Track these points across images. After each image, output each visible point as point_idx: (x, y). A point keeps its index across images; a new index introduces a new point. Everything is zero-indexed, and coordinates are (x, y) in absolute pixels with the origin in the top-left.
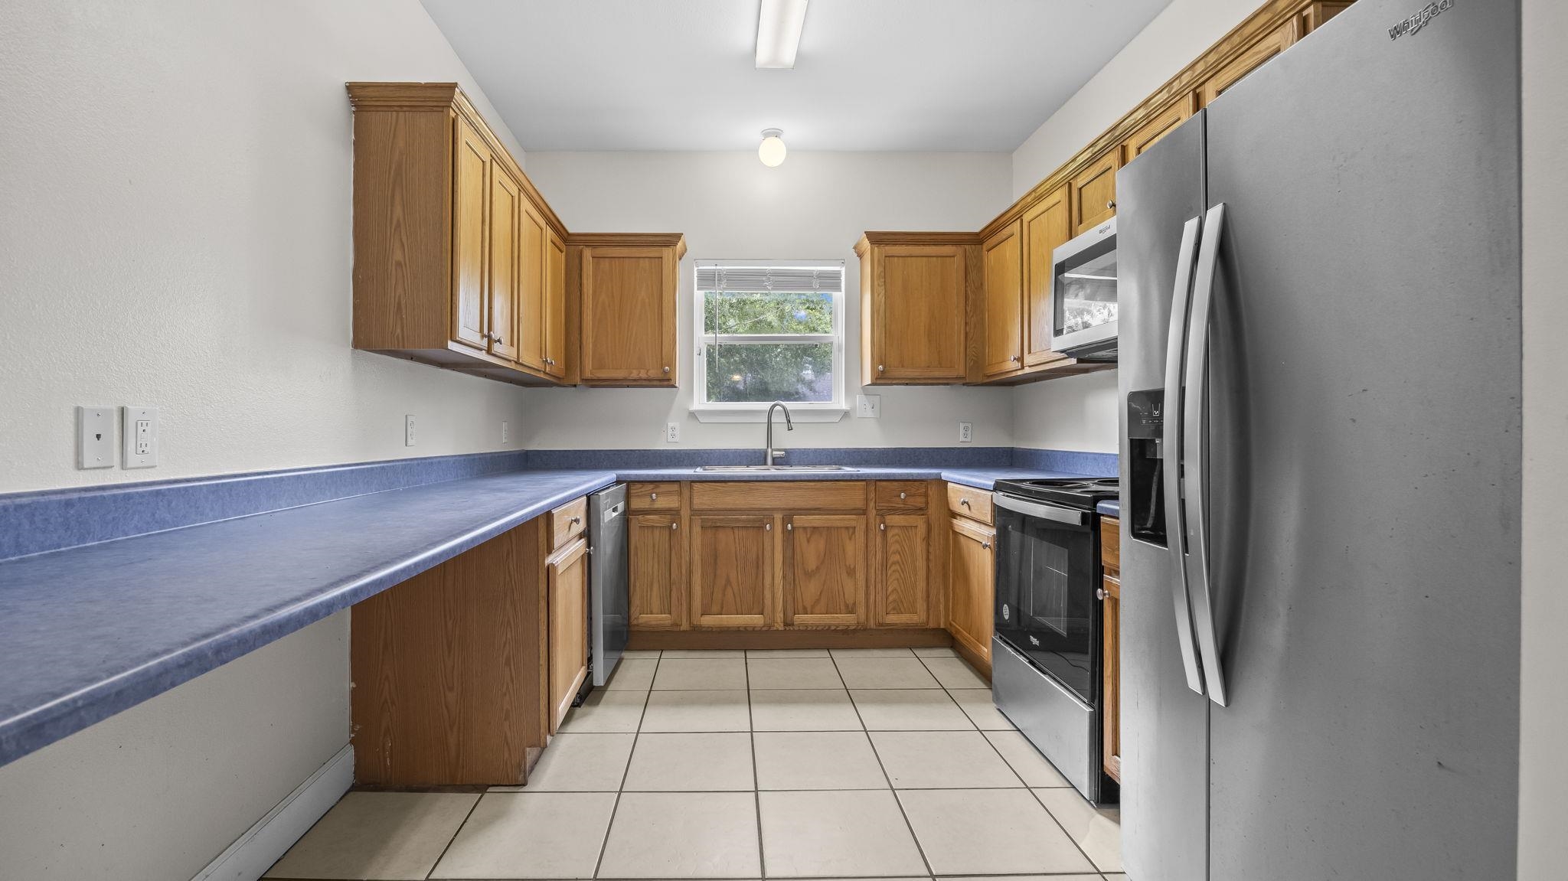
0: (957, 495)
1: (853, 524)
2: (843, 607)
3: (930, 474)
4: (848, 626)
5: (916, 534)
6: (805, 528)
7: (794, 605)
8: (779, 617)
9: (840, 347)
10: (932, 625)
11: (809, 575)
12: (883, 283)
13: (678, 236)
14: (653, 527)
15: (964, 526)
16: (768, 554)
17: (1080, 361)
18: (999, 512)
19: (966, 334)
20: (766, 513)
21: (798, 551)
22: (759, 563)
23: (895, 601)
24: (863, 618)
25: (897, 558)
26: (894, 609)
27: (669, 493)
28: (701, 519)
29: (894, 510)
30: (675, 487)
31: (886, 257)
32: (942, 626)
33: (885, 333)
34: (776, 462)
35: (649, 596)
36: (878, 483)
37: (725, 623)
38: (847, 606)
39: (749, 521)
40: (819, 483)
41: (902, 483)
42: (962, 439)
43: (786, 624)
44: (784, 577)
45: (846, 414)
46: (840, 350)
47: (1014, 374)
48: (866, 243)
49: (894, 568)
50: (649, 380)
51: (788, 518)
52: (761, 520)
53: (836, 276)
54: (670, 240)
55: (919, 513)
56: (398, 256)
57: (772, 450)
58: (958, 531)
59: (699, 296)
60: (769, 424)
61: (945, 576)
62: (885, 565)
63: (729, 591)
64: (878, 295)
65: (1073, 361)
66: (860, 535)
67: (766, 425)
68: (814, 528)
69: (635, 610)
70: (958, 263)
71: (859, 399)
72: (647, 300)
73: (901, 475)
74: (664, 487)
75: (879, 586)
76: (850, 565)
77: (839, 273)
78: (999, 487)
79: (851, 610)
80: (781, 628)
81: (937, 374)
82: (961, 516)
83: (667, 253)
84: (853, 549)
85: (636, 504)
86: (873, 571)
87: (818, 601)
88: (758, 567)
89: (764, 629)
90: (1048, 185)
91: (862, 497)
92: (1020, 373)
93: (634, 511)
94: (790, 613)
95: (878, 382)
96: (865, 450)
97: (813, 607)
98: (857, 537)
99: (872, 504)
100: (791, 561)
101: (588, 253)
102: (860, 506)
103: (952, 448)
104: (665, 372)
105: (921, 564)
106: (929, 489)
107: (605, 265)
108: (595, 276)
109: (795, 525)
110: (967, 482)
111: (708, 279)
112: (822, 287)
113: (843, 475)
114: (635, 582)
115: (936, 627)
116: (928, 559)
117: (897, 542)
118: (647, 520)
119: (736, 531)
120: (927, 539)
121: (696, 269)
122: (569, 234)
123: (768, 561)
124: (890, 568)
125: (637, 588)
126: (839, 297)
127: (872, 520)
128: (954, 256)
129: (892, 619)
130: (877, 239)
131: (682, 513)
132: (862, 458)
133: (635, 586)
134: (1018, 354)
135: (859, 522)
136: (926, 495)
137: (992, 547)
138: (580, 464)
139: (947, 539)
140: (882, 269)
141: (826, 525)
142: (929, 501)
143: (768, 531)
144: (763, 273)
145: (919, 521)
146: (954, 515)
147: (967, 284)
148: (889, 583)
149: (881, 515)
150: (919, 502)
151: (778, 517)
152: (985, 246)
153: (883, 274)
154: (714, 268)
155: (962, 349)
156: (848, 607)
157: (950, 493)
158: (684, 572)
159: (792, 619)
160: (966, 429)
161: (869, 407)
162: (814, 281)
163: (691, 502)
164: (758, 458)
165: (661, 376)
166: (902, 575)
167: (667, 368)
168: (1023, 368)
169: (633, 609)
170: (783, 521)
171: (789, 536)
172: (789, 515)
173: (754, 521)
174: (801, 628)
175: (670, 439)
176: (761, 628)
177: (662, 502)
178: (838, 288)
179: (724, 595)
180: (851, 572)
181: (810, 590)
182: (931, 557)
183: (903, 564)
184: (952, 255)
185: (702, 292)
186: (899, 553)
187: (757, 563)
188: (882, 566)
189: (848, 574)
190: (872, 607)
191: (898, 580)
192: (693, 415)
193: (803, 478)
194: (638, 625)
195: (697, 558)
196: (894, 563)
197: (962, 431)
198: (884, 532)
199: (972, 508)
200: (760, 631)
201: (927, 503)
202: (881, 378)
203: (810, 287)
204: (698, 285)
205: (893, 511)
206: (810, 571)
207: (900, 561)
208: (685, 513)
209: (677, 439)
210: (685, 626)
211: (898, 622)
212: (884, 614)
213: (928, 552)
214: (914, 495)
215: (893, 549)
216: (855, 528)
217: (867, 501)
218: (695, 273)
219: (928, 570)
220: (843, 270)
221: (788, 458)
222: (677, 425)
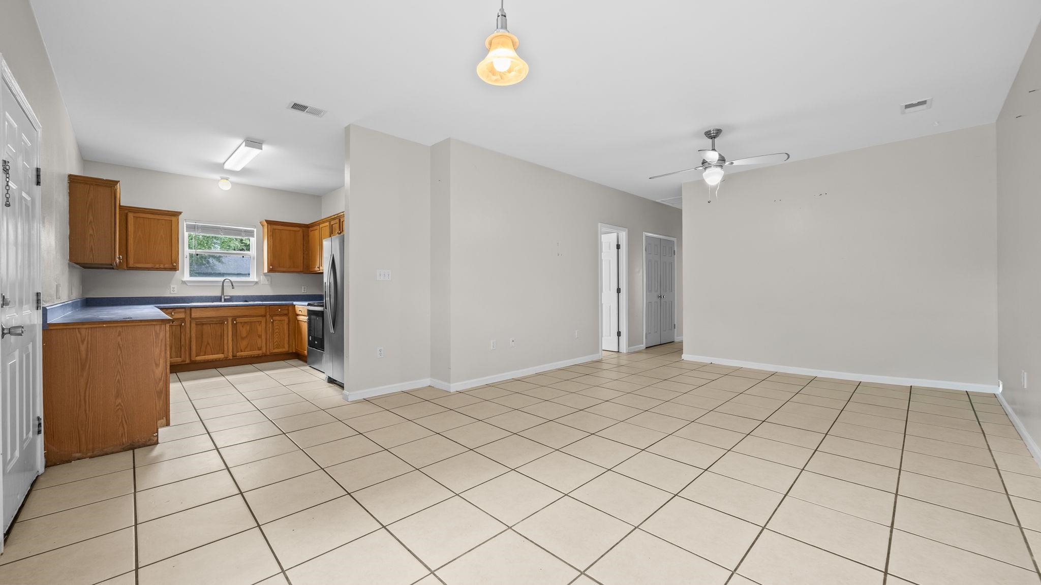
0: (298, 309)
2: (257, 348)
3: (290, 303)
4: (258, 355)
5: (284, 322)
6: (241, 323)
7: (237, 350)
8: (231, 354)
9: (254, 257)
10: (290, 351)
11: (243, 338)
12: (272, 238)
13: (180, 213)
15: (300, 318)
16: (225, 333)
18: (309, 311)
19: (303, 257)
20: (224, 318)
21: (238, 330)
22: (222, 336)
23: (277, 345)
24: (264, 351)
26: (276, 348)
27: (180, 312)
28: (195, 321)
30: (183, 310)
31: (273, 229)
32: (294, 352)
33: (273, 256)
34: (226, 300)
36: (270, 307)
37: (207, 359)
38: (258, 348)
39: (217, 321)
40: (246, 307)
41: (278, 306)
42: (303, 291)
43: (233, 356)
44: (232, 340)
45: (257, 283)
46: (254, 259)
47: (317, 272)
48: (265, 223)
49: (276, 334)
50: (165, 268)
51: (234, 320)
52: (223, 321)
53: (253, 232)
54: (176, 214)
55: (286, 315)
56: (91, 232)
57: (224, 296)
58: (297, 320)
59: (186, 234)
60: (223, 286)
61: (295, 335)
62: (273, 333)
63: (208, 347)
64: (270, 242)
66: (263, 324)
67: (221, 286)
68: (245, 322)
70: (300, 233)
71: (262, 277)
72: (164, 236)
73: (278, 304)
74: (177, 310)
75: (271, 340)
76: (259, 334)
78: (309, 305)
79: (260, 349)
80: (231, 359)
81: (293, 270)
83: (174, 219)
84: (261, 329)
86: (268, 336)
87: (247, 347)
88: (221, 338)
90: (325, 220)
91: (264, 311)
94: (235, 353)
96: (265, 296)
97: (244, 349)
99: (268, 313)
100: (235, 334)
101: (131, 215)
102: (263, 314)
103: (298, 295)
104: (174, 266)
105: (286, 331)
106: (289, 308)
107: (140, 220)
108: (135, 225)
109: (237, 322)
110: (300, 305)
111: (191, 228)
112: (246, 235)
113: (257, 304)
115: (292, 352)
117: (277, 325)
119: (211, 325)
120: (289, 324)
121: (185, 223)
123: (225, 335)
126: (253, 240)
127: (268, 319)
128: (300, 230)
129: (276, 351)
130: (269, 223)
131: (186, 319)
132: (264, 298)
134: (318, 266)
135: (263, 320)
136: (288, 310)
137: (307, 322)
139: (295, 323)
140: (271, 233)
141: (250, 321)
142: (290, 311)
143: (226, 324)
144: (219, 228)
145: (286, 318)
146: (298, 315)
147: (304, 239)
148: (274, 339)
149: (271, 316)
150: (286, 312)
151: (230, 320)
152: (309, 229)
153: (272, 235)
154: (194, 224)
155: (302, 262)
157: (296, 308)
158: (187, 341)
159: (236, 355)
160: (304, 288)
161: (266, 281)
162: (242, 233)
163: (191, 315)
164: (219, 299)
165: (171, 267)
166: (279, 336)
167: (174, 263)
168: (320, 271)
170: (232, 321)
171: (234, 326)
172: (234, 318)
173: (220, 321)
174: (240, 358)
175: (172, 292)
176: (223, 359)
177: (177, 316)
178: (253, 236)
179: (206, 348)
180: (260, 336)
181: (243, 344)
182: (290, 329)
183: (280, 332)
185: (188, 233)
186: (278, 329)
190: (268, 347)
191: (278, 338)
192: (184, 282)
193: (240, 305)
195: (193, 335)
196: (276, 332)
197: (303, 289)
198: (273, 322)
199: (302, 312)
201: (288, 312)
202: (270, 271)
203: (240, 235)
204: (186, 230)
205: (277, 315)
207: (278, 332)
208: (188, 320)
209: (175, 292)
210: (188, 362)
211: (279, 352)
212: (273, 349)
213: (290, 327)
214: (283, 310)
215: (276, 327)
216: (261, 321)
217: (266, 312)
218: (185, 225)
219: (289, 334)
220: (255, 230)
221: (231, 299)
222: (175, 286)
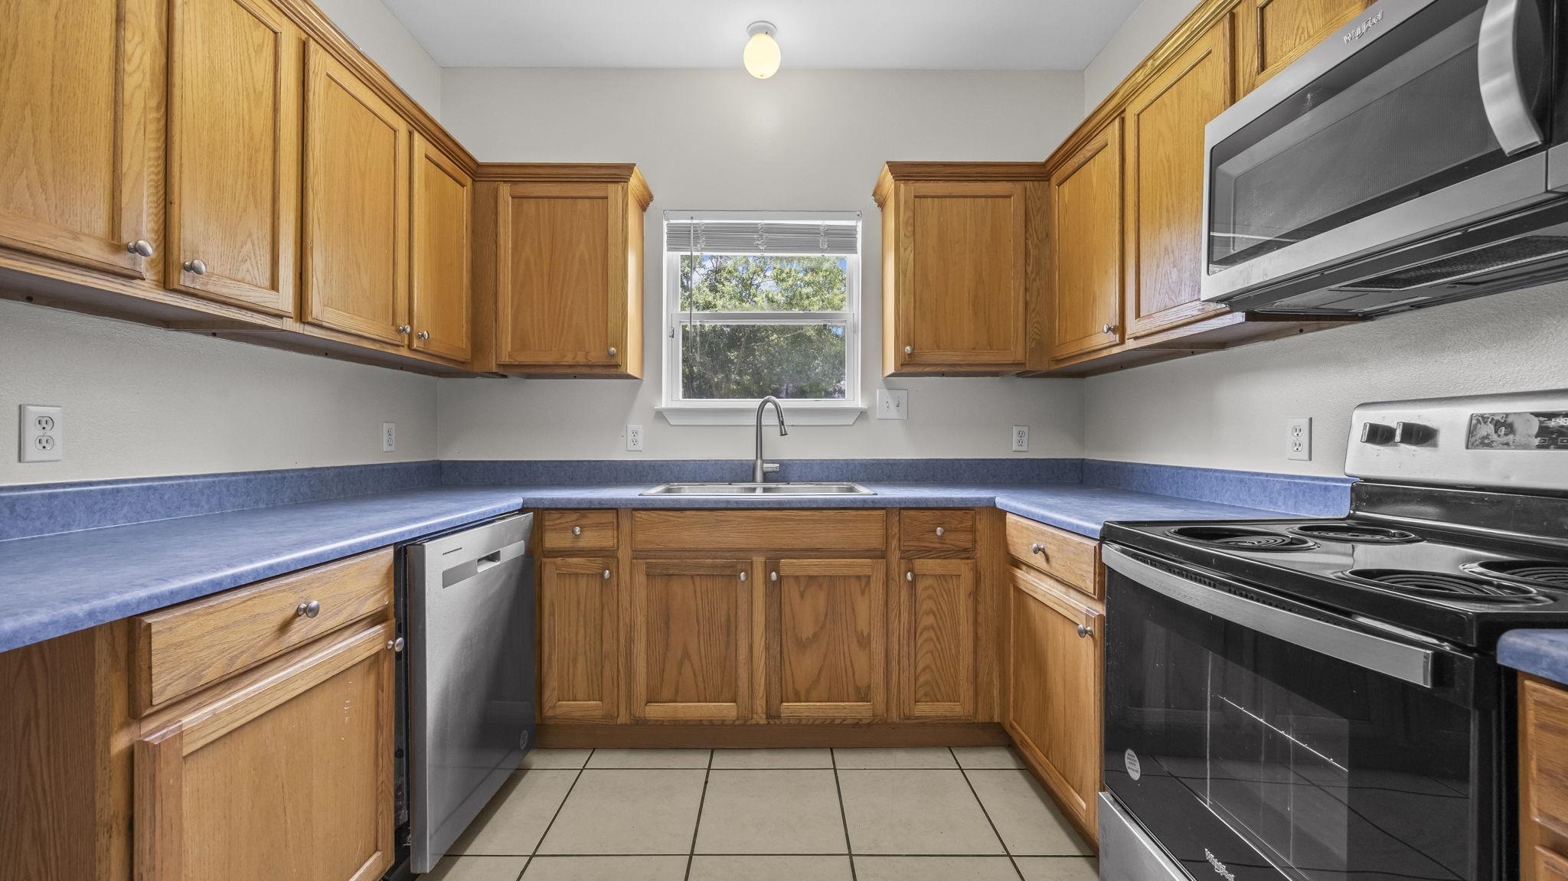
0: (1022, 536)
1: (867, 571)
2: (852, 690)
3: (979, 499)
4: (861, 720)
5: (958, 586)
6: (797, 578)
7: (781, 689)
8: (760, 705)
9: (855, 326)
10: (982, 717)
11: (802, 645)
12: (911, 234)
13: (630, 168)
14: (577, 575)
15: (1037, 585)
16: (742, 614)
17: (1251, 316)
19: (1026, 304)
20: (742, 554)
21: (787, 609)
22: (730, 629)
23: (927, 683)
24: (881, 707)
25: (929, 620)
26: (926, 695)
27: (599, 526)
28: (647, 563)
29: (927, 551)
30: (610, 517)
31: (915, 197)
32: (996, 719)
33: (915, 302)
34: (768, 479)
35: (571, 673)
36: (904, 513)
37: (681, 715)
38: (858, 689)
39: (715, 567)
40: (817, 513)
41: (938, 513)
42: (1015, 447)
43: (769, 716)
44: (767, 648)
45: (862, 414)
46: (855, 331)
47: (1105, 353)
48: (889, 180)
49: (925, 635)
50: (591, 366)
51: (772, 564)
52: (732, 566)
53: (850, 232)
54: (619, 174)
55: (963, 556)
57: (763, 462)
58: (1024, 589)
59: (670, 259)
60: (759, 426)
62: (914, 632)
63: (687, 669)
64: (905, 249)
65: (1239, 317)
66: (877, 587)
67: (755, 428)
68: (811, 578)
69: (550, 695)
70: (1013, 207)
71: (880, 394)
72: (587, 257)
73: (936, 500)
74: (593, 518)
75: (905, 662)
76: (862, 633)
77: (854, 229)
78: (1110, 533)
79: (863, 695)
80: (763, 722)
81: (986, 357)
82: (1030, 567)
83: (614, 191)
84: (866, 610)
85: (552, 540)
86: (895, 639)
87: (816, 682)
88: (728, 635)
89: (737, 723)
91: (881, 532)
92: (1116, 350)
93: (549, 551)
94: (775, 700)
95: (906, 370)
96: (887, 464)
97: (808, 691)
98: (872, 591)
99: (894, 543)
100: (776, 624)
101: (505, 190)
102: (876, 546)
103: (1003, 460)
104: (613, 356)
105: (965, 629)
106: (978, 521)
107: (530, 207)
108: (515, 222)
109: (782, 573)
110: (1043, 517)
111: (681, 237)
112: (834, 247)
113: (854, 501)
114: (550, 655)
115: (988, 720)
116: (976, 623)
117: (930, 597)
118: (569, 565)
119: (697, 580)
120: (975, 593)
121: (665, 223)
122: (478, 165)
123: (742, 626)
124: (921, 634)
125: (555, 665)
126: (854, 261)
127: (894, 565)
128: (1009, 197)
129: (924, 709)
130: (903, 172)
131: (620, 554)
132: (882, 472)
133: (550, 659)
134: (1115, 321)
135: (875, 569)
136: (973, 530)
137: (1097, 635)
138: (510, 479)
139: (1005, 597)
140: (910, 214)
141: (827, 573)
142: (978, 538)
143: (742, 582)
144: (754, 229)
145: (962, 568)
146: (1017, 563)
147: (1028, 235)
148: (919, 657)
149: (908, 557)
150: (963, 540)
151: (759, 561)
152: (1054, 180)
153: (911, 221)
154: (689, 221)
155: (1021, 324)
156: (860, 693)
157: (1011, 530)
158: (621, 638)
159: (778, 711)
160: (1021, 434)
161: (892, 406)
162: (821, 239)
163: (632, 539)
164: (742, 473)
165: (604, 361)
166: (938, 646)
167: (613, 349)
168: (1122, 342)
169: (547, 694)
170: (766, 567)
171: (774, 590)
172: (772, 558)
173: (724, 566)
174: (791, 722)
175: (630, 446)
176: (734, 721)
177: (591, 539)
178: (851, 248)
179: (680, 673)
180: (864, 642)
181: (804, 666)
183: (939, 628)
184: (1007, 194)
186: (934, 615)
187: (728, 627)
188: (909, 632)
189: (860, 644)
190: (894, 691)
191: (932, 652)
192: (660, 415)
193: (793, 506)
194: (554, 717)
195: (640, 618)
196: (926, 628)
197: (1015, 437)
198: (913, 584)
199: (1053, 561)
200: (733, 725)
201: (974, 541)
202: (910, 365)
203: (815, 248)
204: (668, 245)
205: (927, 553)
206: (804, 640)
207: (935, 625)
208: (625, 554)
209: (640, 446)
210: (623, 718)
211: (933, 714)
212: (913, 702)
213: (976, 613)
214: (955, 530)
215: (924, 607)
216: (869, 577)
217: (887, 537)
218: (665, 230)
219: (976, 639)
220: (860, 224)
221: (783, 473)
222: (640, 427)
